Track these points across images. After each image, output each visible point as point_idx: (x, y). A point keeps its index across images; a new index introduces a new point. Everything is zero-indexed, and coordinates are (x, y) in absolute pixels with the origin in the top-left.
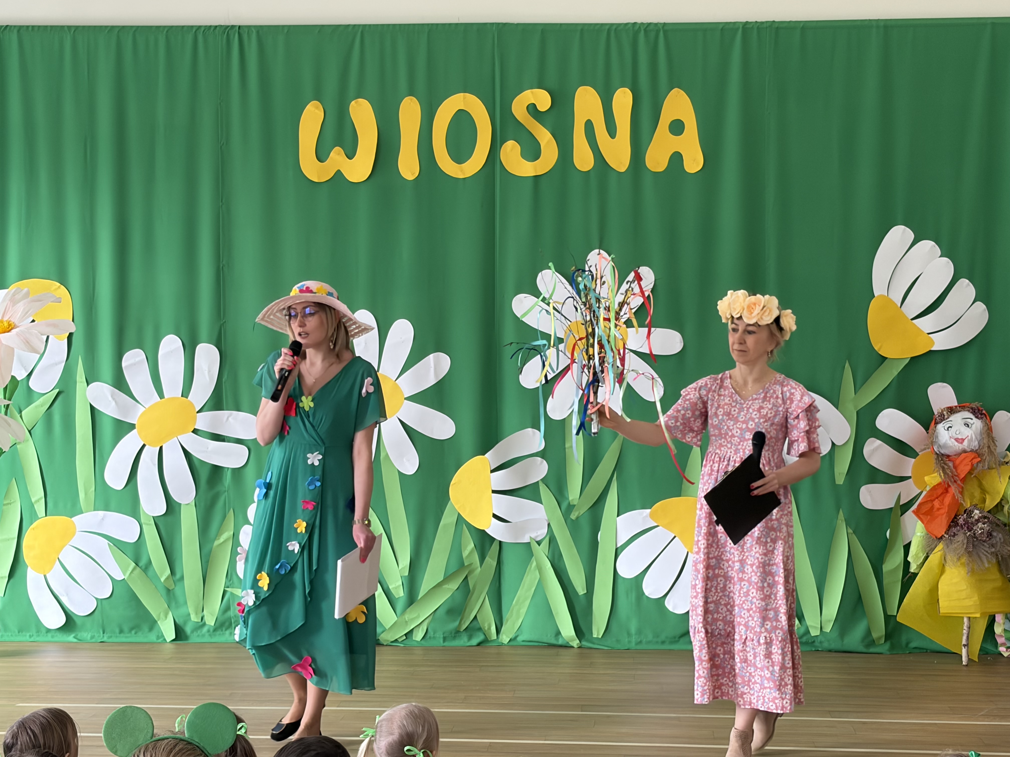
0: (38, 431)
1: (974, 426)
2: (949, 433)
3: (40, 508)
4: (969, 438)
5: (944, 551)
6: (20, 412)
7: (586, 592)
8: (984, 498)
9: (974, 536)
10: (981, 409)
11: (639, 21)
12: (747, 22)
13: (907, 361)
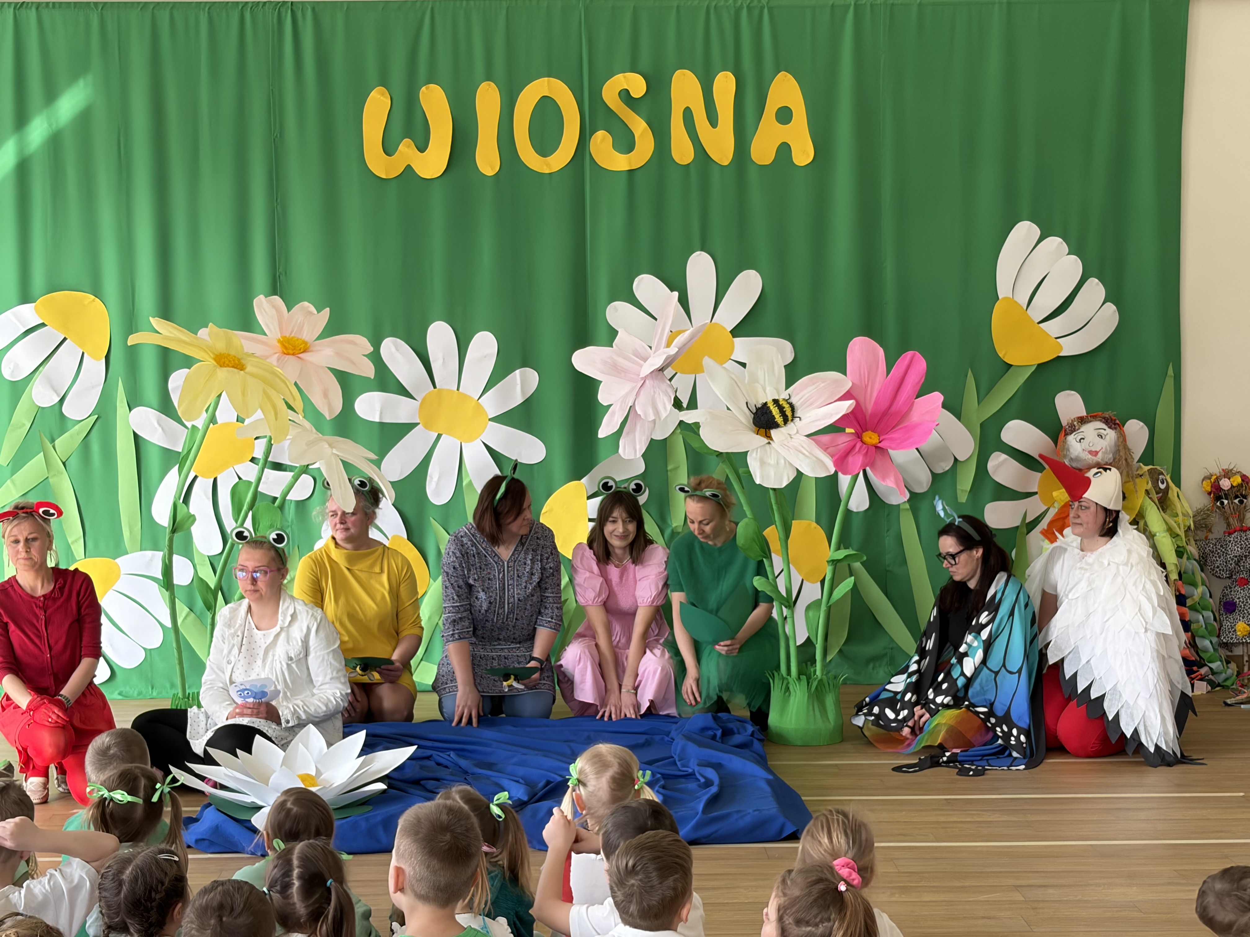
0: (73, 463)
1: (1108, 437)
2: (1081, 445)
3: (78, 549)
4: (1104, 450)
6: (53, 441)
10: (1114, 418)
13: (1034, 368)
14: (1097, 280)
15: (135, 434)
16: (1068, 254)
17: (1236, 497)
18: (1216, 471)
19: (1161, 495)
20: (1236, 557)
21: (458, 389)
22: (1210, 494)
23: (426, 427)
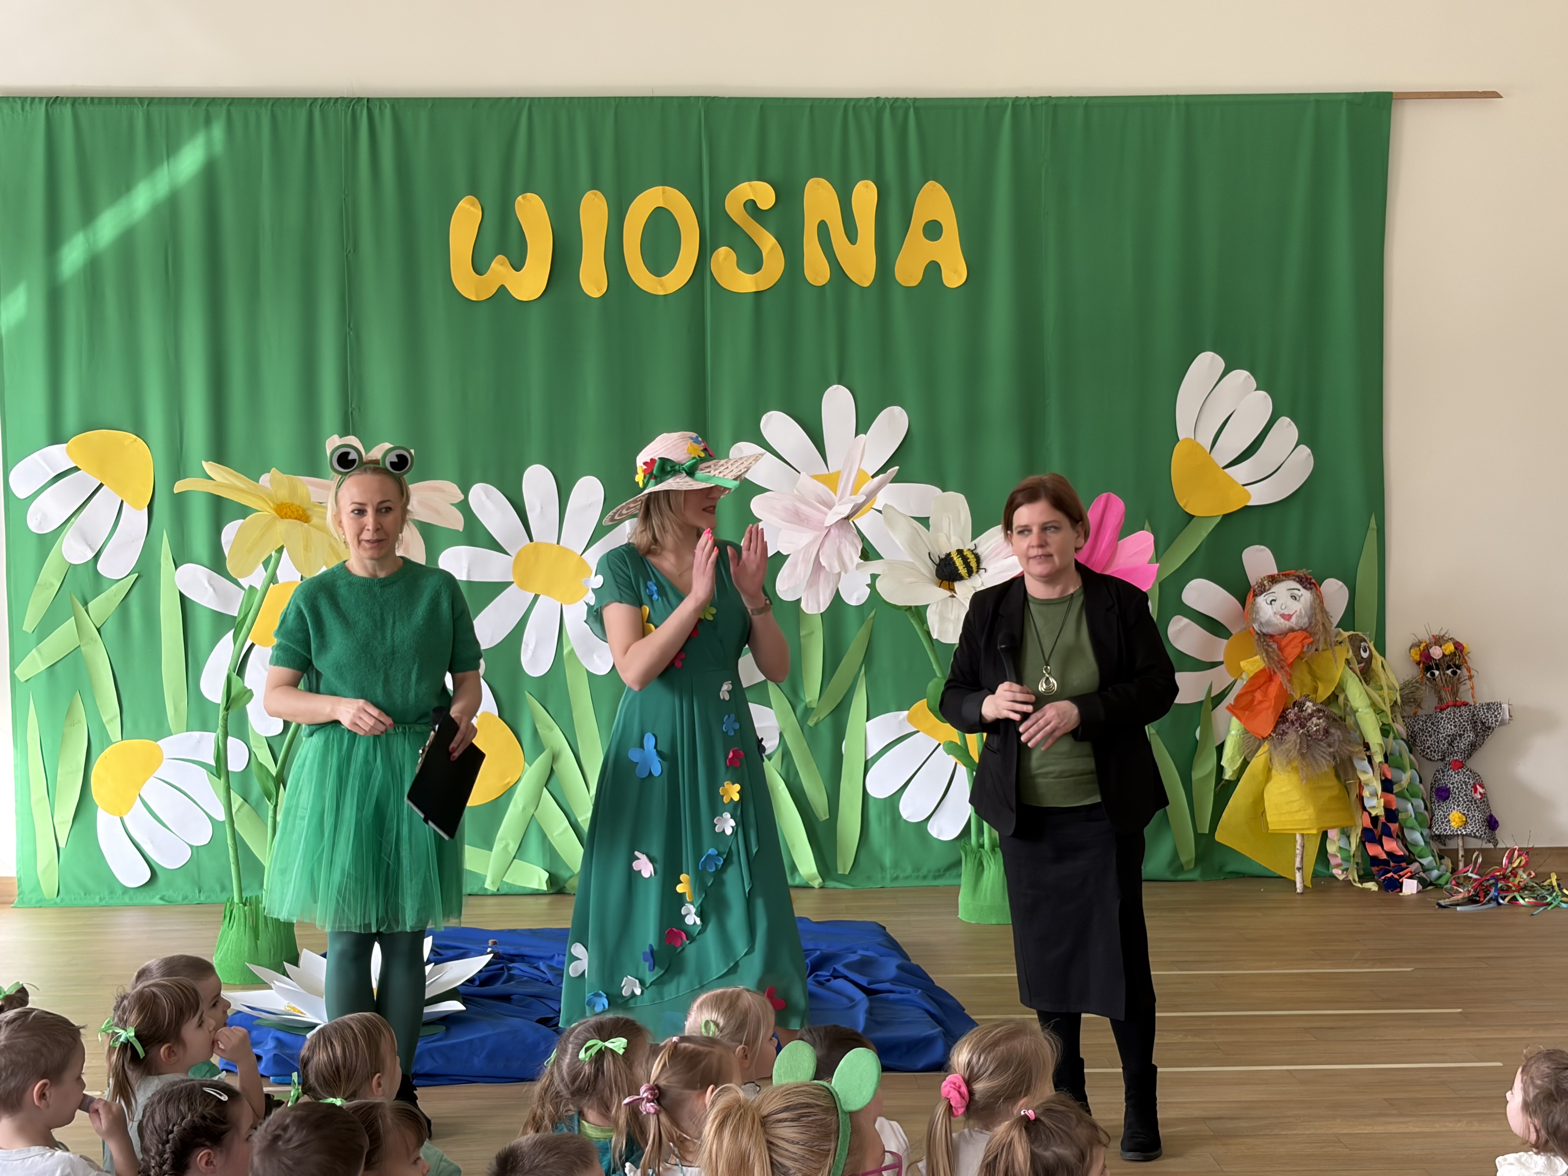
0: (110, 629)
1: (1302, 599)
2: (1272, 608)
3: (114, 730)
4: (1298, 613)
5: (1270, 754)
6: (85, 604)
7: (828, 817)
8: (1315, 687)
9: (1308, 735)
10: (1309, 577)
11: (883, 96)
12: (1017, 97)
13: (1218, 520)
14: (1288, 420)
15: (182, 596)
16: (1256, 390)
17: (1449, 667)
18: (1425, 637)
19: (1363, 665)
20: (1449, 736)
21: (558, 543)
22: (1418, 663)
23: (522, 586)
